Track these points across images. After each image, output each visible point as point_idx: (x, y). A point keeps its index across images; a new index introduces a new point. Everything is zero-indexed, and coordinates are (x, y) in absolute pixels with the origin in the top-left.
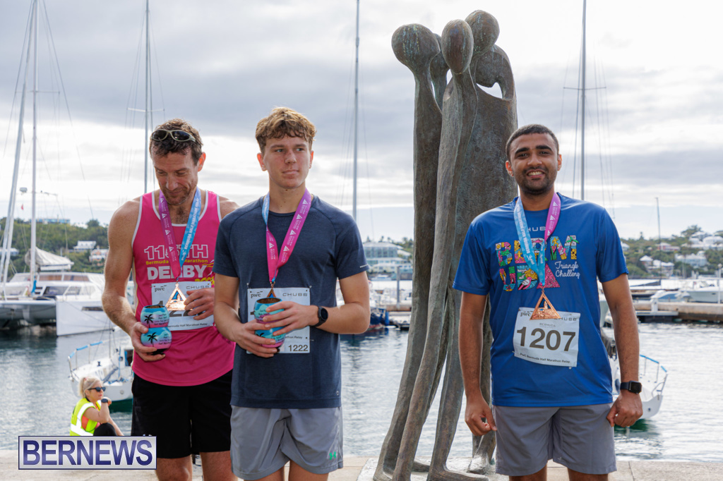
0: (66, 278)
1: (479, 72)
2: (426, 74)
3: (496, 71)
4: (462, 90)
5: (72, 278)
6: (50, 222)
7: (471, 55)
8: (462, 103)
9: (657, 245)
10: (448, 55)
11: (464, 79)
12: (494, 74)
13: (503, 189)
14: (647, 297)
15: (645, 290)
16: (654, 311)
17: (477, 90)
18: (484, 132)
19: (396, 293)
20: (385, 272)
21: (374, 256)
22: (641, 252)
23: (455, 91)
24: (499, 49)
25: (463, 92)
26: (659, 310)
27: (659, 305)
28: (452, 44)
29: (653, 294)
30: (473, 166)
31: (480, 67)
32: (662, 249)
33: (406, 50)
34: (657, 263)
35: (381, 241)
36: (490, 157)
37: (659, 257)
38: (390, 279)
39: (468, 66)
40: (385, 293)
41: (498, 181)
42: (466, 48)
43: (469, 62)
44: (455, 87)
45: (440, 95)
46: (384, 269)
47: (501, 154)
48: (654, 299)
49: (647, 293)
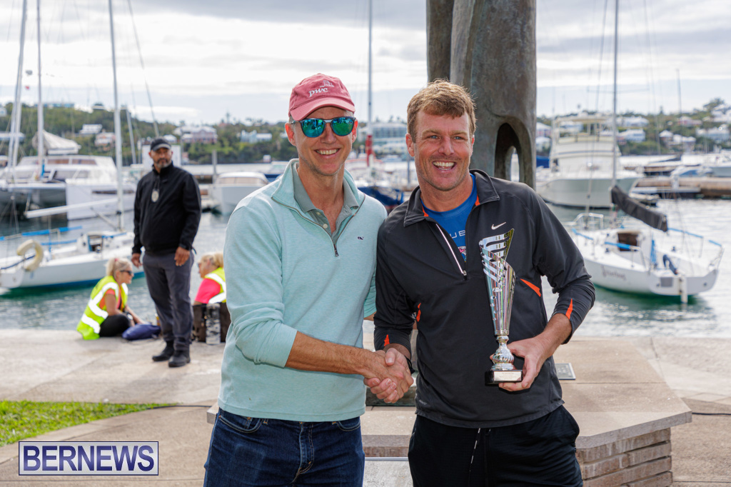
0: (74, 162)
5: (80, 162)
6: (55, 106)
9: (677, 120)
14: (667, 173)
15: (663, 167)
16: (675, 188)
19: (406, 173)
20: (394, 153)
21: (383, 136)
22: (660, 127)
26: (680, 186)
27: (680, 182)
29: (673, 170)
32: (683, 124)
34: (678, 139)
35: (390, 121)
37: (680, 131)
38: (400, 159)
40: (395, 174)
46: (394, 149)
48: (675, 175)
49: (667, 169)
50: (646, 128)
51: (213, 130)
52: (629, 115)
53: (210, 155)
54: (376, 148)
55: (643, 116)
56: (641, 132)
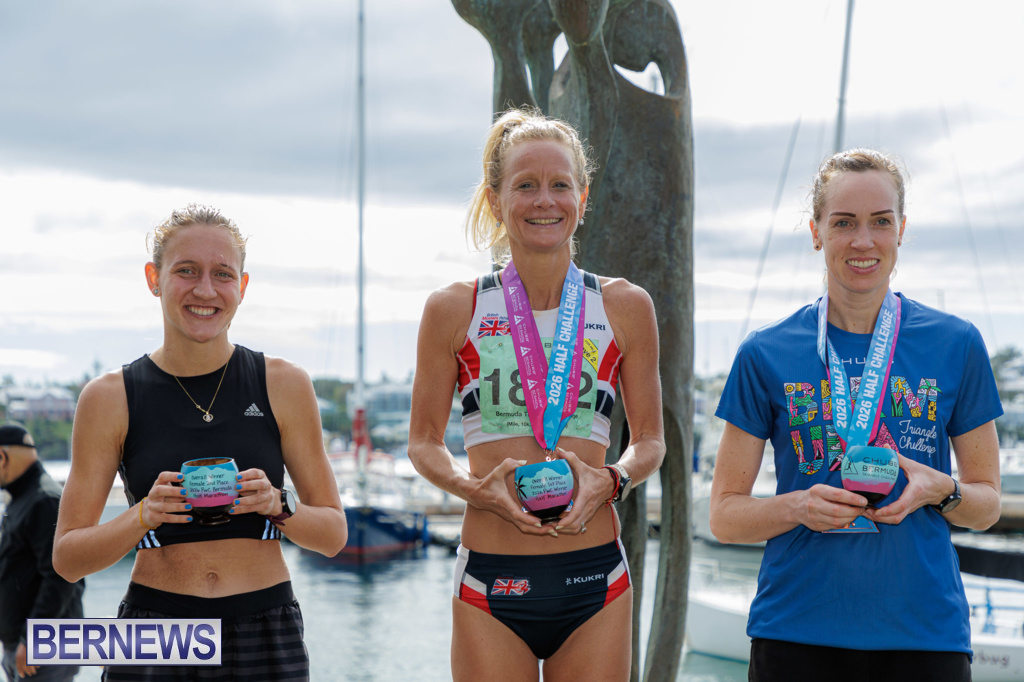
1: (620, 43)
2: (515, 44)
3: (651, 41)
4: (588, 77)
7: (606, 8)
8: (588, 105)
10: (560, 6)
11: (592, 54)
12: (647, 45)
13: (666, 276)
17: (616, 78)
18: (630, 162)
23: (573, 80)
25: (589, 81)
30: (607, 230)
31: (621, 31)
36: (640, 212)
39: (599, 30)
41: (656, 260)
43: (602, 20)
44: (573, 73)
45: (543, 88)
47: (661, 205)
51: (68, 395)
53: (64, 443)
54: (381, 431)
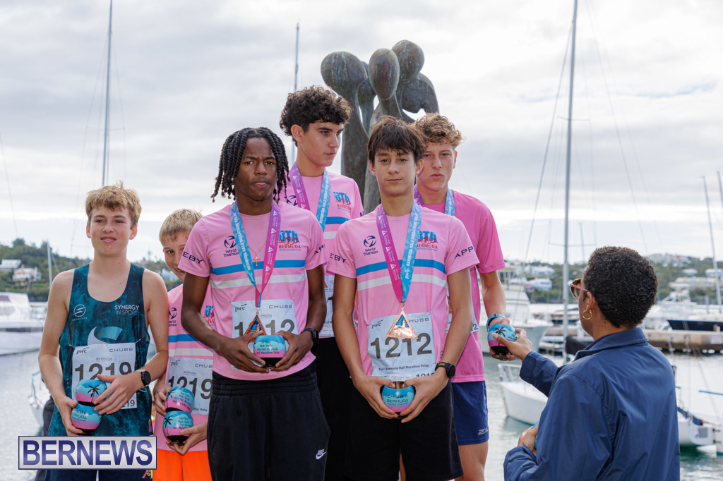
1: (405, 99)
2: (354, 99)
3: (421, 98)
7: (397, 83)
10: (374, 81)
11: (390, 105)
12: (419, 100)
17: (402, 115)
24: (424, 77)
28: (379, 71)
31: (406, 94)
33: (334, 76)
39: (394, 93)
42: (392, 75)
43: (395, 88)
44: (381, 113)
45: (368, 119)
50: (552, 277)
52: (536, 264)
55: (549, 266)
56: (547, 280)
